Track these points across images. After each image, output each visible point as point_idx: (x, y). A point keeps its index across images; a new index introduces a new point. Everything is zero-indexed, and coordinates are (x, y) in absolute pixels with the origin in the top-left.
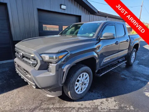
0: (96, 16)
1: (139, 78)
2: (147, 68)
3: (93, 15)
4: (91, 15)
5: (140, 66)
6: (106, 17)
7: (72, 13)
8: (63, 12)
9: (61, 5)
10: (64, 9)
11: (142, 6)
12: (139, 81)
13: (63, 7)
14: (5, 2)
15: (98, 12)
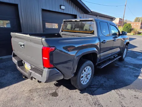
0: (89, 15)
1: (128, 66)
2: (133, 59)
3: (86, 15)
4: (85, 15)
5: (128, 57)
6: (97, 16)
7: (69, 13)
8: (62, 11)
9: (61, 6)
10: (63, 9)
11: (125, 6)
12: (128, 68)
13: (63, 7)
14: (16, 3)
15: (91, 12)
